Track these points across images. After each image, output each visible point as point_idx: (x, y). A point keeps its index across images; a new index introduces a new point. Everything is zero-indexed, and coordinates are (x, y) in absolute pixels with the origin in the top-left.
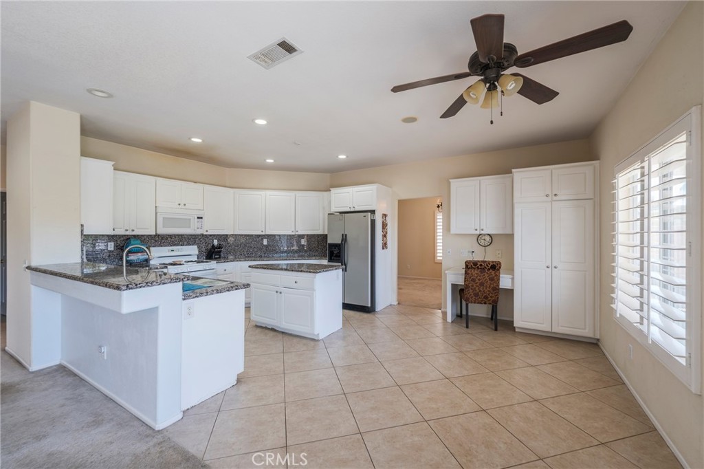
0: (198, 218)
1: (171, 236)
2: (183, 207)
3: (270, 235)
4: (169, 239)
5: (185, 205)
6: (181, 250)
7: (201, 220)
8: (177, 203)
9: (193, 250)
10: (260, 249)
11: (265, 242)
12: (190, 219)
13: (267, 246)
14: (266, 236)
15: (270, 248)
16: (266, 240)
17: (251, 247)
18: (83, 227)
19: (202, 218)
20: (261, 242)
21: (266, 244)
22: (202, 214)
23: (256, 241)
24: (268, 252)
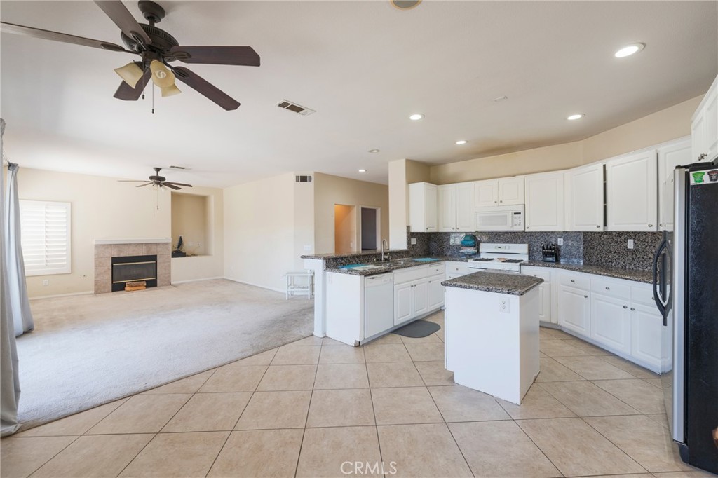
0: (515, 214)
1: (503, 233)
2: (500, 204)
3: (639, 233)
5: (501, 202)
6: (509, 248)
7: (518, 215)
8: (494, 202)
9: (522, 250)
10: (623, 256)
11: (630, 244)
12: (506, 216)
13: (633, 252)
14: (632, 235)
15: (638, 255)
16: (632, 241)
17: (610, 252)
18: (408, 228)
19: (520, 213)
20: (624, 244)
21: (632, 247)
22: (520, 209)
23: (617, 242)
24: (635, 262)
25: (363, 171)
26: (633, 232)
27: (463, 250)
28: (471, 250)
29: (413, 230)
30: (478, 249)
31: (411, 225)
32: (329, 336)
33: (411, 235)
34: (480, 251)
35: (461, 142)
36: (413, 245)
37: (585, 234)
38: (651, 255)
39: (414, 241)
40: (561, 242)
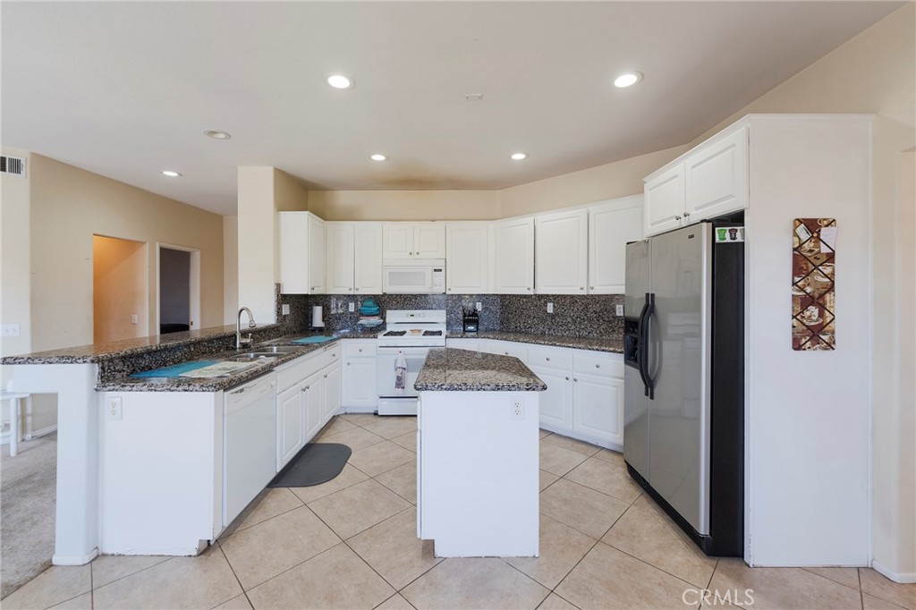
0: (435, 270)
1: (416, 296)
2: (416, 256)
3: (558, 296)
4: (413, 300)
5: (418, 253)
6: (423, 316)
7: (439, 273)
8: (408, 253)
9: (438, 318)
10: (543, 321)
11: (550, 308)
12: (424, 273)
13: (552, 316)
14: (552, 298)
15: (558, 320)
16: (552, 304)
17: (530, 317)
18: (278, 286)
19: (441, 270)
20: (544, 308)
21: (551, 312)
22: (440, 265)
23: (536, 306)
24: (554, 327)
25: (173, 174)
26: (553, 296)
27: (364, 321)
28: (376, 321)
29: (286, 291)
30: (384, 318)
31: (283, 281)
32: (108, 551)
33: (283, 299)
34: (387, 321)
35: (378, 158)
36: (285, 316)
37: (503, 297)
38: (569, 320)
39: (286, 310)
40: (479, 307)
